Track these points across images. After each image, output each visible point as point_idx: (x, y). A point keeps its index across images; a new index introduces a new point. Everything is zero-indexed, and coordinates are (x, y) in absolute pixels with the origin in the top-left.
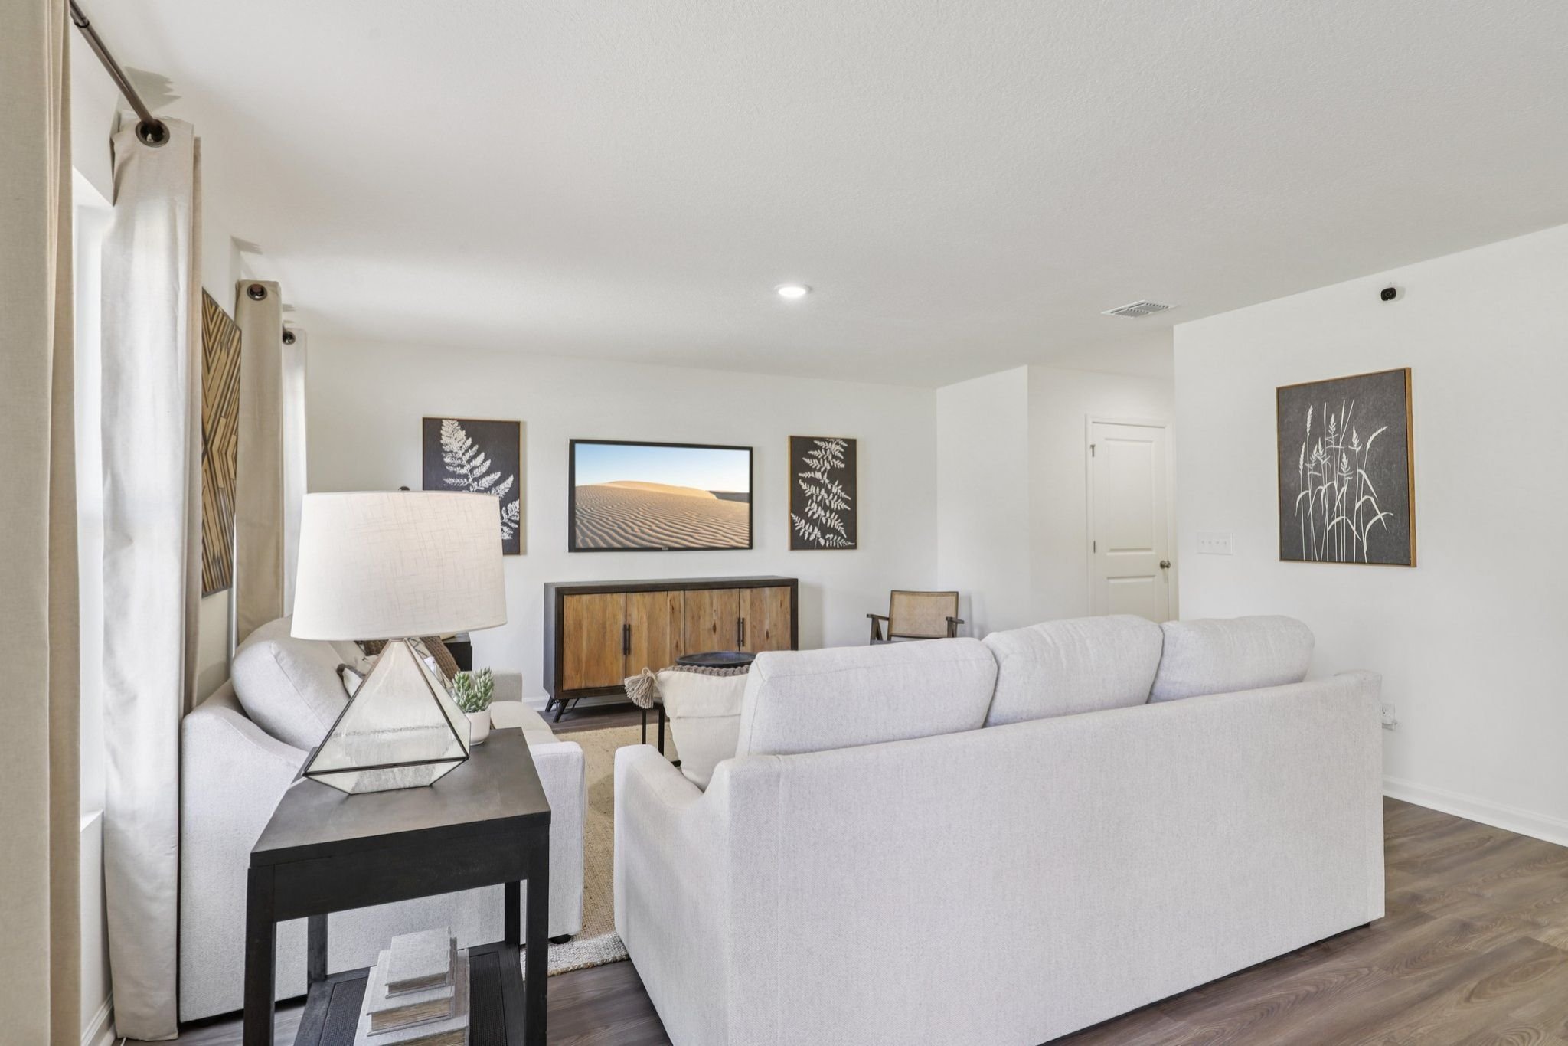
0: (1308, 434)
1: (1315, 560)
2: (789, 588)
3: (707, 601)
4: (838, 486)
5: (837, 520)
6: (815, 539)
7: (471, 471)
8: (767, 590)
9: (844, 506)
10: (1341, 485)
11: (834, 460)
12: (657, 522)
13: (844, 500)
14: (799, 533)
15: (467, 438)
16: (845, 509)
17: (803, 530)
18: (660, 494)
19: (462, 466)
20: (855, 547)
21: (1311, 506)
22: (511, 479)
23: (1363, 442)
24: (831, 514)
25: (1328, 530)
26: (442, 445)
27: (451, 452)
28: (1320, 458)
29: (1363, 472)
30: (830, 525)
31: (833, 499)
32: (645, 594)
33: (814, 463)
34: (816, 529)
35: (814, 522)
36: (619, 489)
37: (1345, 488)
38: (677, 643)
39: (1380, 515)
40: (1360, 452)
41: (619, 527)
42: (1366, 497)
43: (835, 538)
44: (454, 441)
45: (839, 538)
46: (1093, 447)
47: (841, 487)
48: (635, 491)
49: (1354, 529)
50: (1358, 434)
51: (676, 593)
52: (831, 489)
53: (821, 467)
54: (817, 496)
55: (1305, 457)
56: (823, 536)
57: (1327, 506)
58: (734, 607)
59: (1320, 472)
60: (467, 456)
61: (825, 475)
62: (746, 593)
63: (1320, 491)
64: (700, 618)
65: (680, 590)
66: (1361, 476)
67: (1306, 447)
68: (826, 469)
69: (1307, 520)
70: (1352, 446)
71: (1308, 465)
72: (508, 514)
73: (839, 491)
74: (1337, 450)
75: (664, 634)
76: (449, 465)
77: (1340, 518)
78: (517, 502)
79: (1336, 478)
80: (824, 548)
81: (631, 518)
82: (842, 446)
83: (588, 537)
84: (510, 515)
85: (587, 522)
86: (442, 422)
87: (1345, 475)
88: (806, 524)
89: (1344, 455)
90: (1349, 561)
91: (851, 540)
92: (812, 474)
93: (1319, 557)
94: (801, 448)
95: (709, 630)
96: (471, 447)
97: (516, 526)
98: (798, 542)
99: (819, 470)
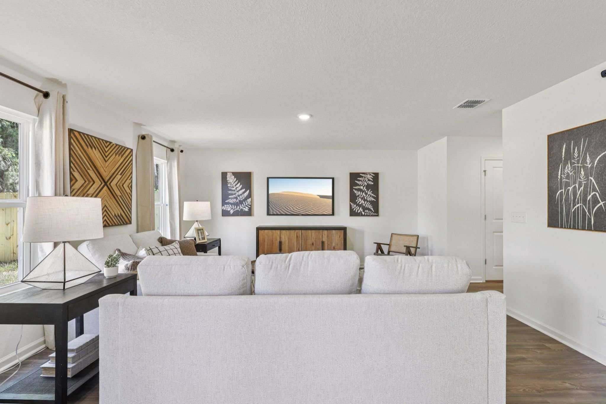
0: (563, 159)
1: (565, 228)
2: (343, 231)
3: (310, 234)
4: (370, 191)
5: (370, 205)
6: (360, 212)
7: (236, 189)
8: (334, 231)
9: (373, 199)
10: (580, 186)
11: (369, 181)
12: (298, 206)
13: (373, 197)
14: (354, 209)
15: (235, 178)
16: (373, 200)
17: (355, 209)
18: (300, 196)
19: (233, 187)
20: (378, 216)
21: (564, 198)
22: (248, 191)
23: (592, 162)
24: (367, 203)
25: (572, 211)
26: (227, 181)
27: (230, 183)
28: (568, 171)
29: (592, 179)
30: (367, 207)
31: (368, 197)
32: (287, 231)
33: (360, 183)
34: (361, 208)
35: (360, 206)
36: (285, 194)
37: (582, 188)
38: (299, 248)
39: (602, 203)
40: (591, 167)
41: (285, 207)
42: (594, 193)
43: (369, 212)
44: (231, 179)
45: (371, 212)
46: (485, 171)
47: (372, 192)
48: (292, 195)
49: (587, 211)
50: (590, 157)
51: (298, 231)
52: (367, 193)
53: (363, 184)
54: (361, 196)
55: (561, 172)
56: (364, 211)
57: (572, 198)
58: (320, 237)
59: (569, 179)
60: (235, 184)
61: (365, 187)
62: (326, 232)
63: (569, 190)
64: (307, 240)
65: (300, 230)
66: (591, 180)
67: (562, 166)
68: (365, 185)
69: (562, 205)
70: (587, 164)
71: (563, 176)
72: (247, 203)
73: (371, 193)
74: (578, 167)
75: (294, 245)
76: (229, 187)
77: (579, 205)
78: (250, 199)
79: (577, 182)
80: (364, 215)
81: (289, 204)
82: (372, 176)
83: (274, 211)
84: (248, 203)
85: (274, 206)
86: (227, 173)
87: (582, 181)
88: (356, 206)
89: (582, 169)
90: (583, 229)
91: (376, 213)
92: (359, 187)
93: (567, 226)
94: (354, 177)
95: (311, 244)
96: (236, 181)
97: (250, 207)
98: (353, 213)
99: (362, 185)
